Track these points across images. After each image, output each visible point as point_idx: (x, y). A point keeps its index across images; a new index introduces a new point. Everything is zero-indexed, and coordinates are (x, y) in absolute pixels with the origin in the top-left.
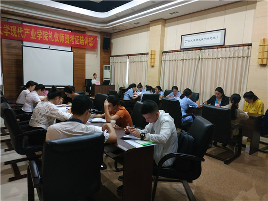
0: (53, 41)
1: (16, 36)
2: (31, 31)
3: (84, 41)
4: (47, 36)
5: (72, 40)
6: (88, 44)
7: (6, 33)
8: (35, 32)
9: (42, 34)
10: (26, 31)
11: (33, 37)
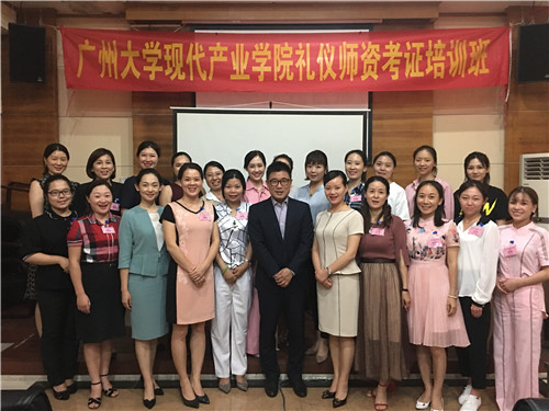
0: (312, 77)
1: (182, 77)
2: (233, 53)
3: (448, 58)
4: (291, 63)
5: (391, 62)
6: (466, 72)
7: (151, 72)
8: (247, 53)
9: (272, 56)
10: (215, 54)
11: (238, 72)
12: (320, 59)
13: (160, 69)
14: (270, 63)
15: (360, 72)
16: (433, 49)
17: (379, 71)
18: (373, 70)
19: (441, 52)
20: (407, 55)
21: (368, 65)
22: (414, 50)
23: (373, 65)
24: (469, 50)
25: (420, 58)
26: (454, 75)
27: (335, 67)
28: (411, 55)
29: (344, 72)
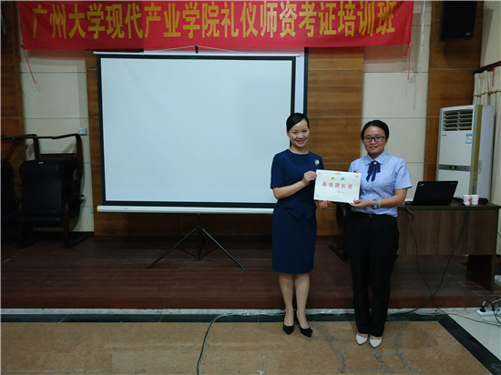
1: (122, 36)
2: (165, 13)
6: (375, 31)
7: (94, 32)
8: (178, 13)
9: (201, 14)
10: (150, 14)
11: (170, 30)
12: (243, 19)
13: (103, 29)
14: (199, 22)
15: (279, 30)
16: (344, 10)
17: (296, 29)
18: (290, 28)
19: (352, 12)
20: (321, 14)
21: (286, 24)
22: (327, 10)
23: (290, 24)
24: (377, 10)
25: (333, 17)
26: (363, 33)
27: (257, 25)
28: (324, 15)
29: (264, 29)
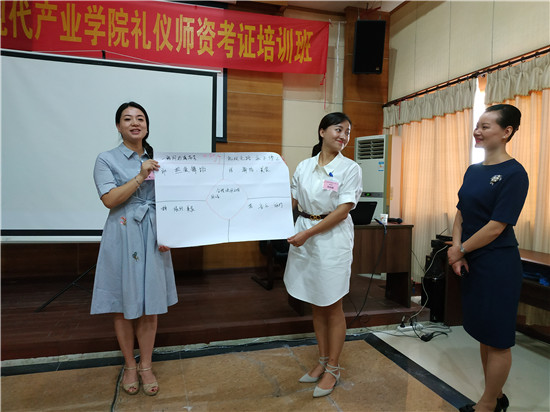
0: (148, 46)
1: (4, 32)
2: (63, 13)
3: (277, 43)
4: (127, 30)
5: (226, 41)
6: (293, 59)
8: (79, 16)
9: (107, 20)
10: (43, 12)
11: (68, 34)
12: (156, 30)
14: (104, 28)
15: (197, 47)
16: (264, 34)
17: (215, 48)
18: (208, 46)
19: (271, 37)
20: (240, 36)
21: (203, 41)
22: (246, 32)
23: (208, 42)
24: (295, 38)
25: (252, 40)
26: (282, 60)
27: (172, 39)
28: (244, 37)
29: (180, 44)
